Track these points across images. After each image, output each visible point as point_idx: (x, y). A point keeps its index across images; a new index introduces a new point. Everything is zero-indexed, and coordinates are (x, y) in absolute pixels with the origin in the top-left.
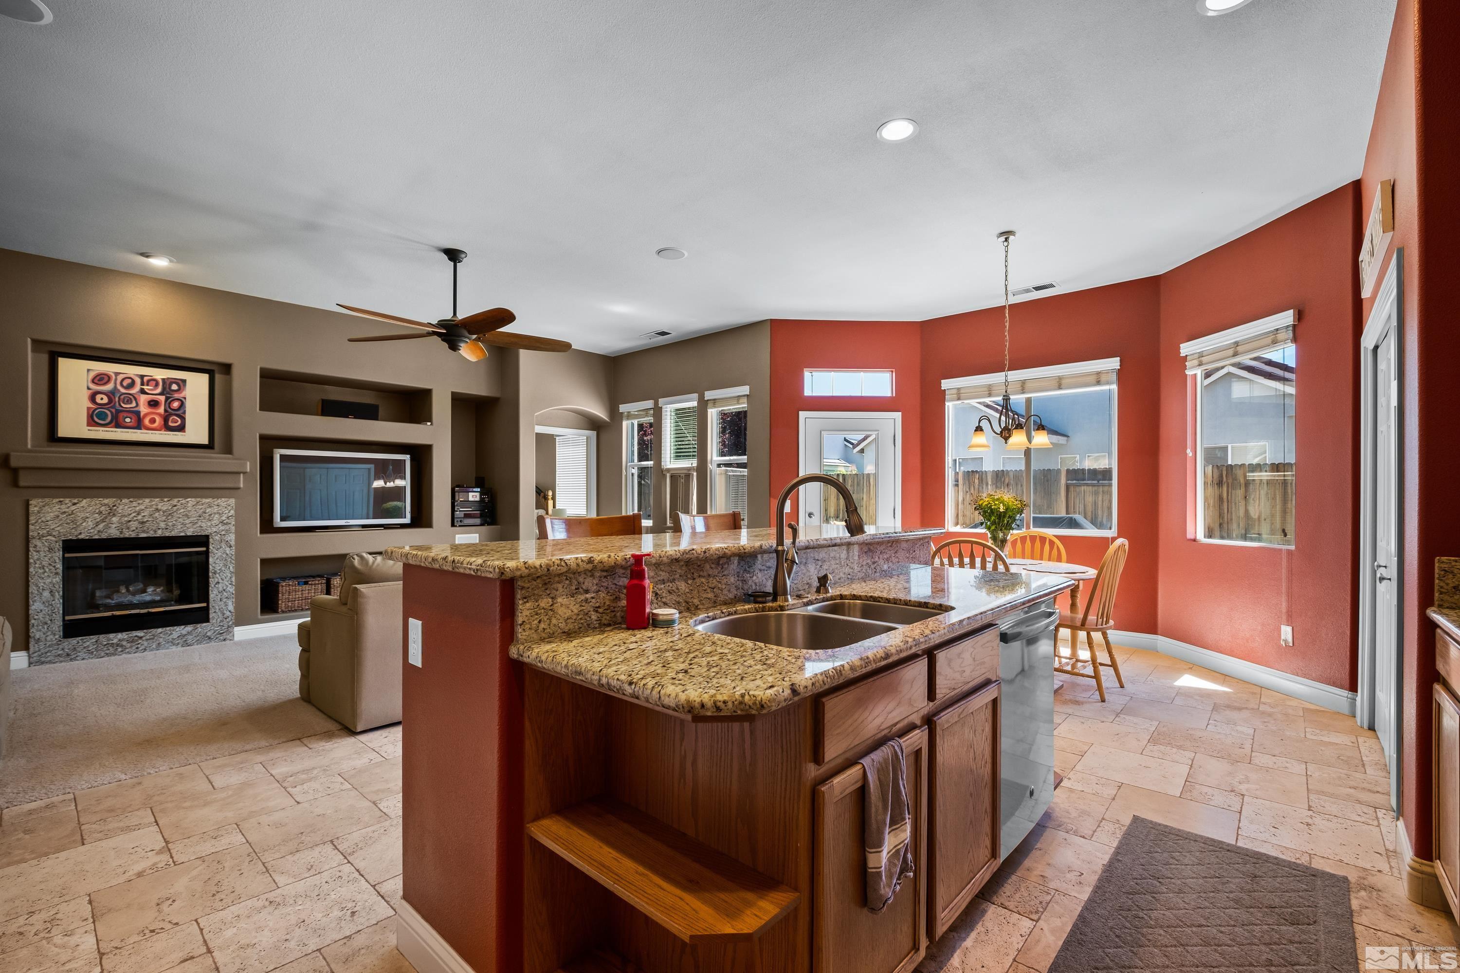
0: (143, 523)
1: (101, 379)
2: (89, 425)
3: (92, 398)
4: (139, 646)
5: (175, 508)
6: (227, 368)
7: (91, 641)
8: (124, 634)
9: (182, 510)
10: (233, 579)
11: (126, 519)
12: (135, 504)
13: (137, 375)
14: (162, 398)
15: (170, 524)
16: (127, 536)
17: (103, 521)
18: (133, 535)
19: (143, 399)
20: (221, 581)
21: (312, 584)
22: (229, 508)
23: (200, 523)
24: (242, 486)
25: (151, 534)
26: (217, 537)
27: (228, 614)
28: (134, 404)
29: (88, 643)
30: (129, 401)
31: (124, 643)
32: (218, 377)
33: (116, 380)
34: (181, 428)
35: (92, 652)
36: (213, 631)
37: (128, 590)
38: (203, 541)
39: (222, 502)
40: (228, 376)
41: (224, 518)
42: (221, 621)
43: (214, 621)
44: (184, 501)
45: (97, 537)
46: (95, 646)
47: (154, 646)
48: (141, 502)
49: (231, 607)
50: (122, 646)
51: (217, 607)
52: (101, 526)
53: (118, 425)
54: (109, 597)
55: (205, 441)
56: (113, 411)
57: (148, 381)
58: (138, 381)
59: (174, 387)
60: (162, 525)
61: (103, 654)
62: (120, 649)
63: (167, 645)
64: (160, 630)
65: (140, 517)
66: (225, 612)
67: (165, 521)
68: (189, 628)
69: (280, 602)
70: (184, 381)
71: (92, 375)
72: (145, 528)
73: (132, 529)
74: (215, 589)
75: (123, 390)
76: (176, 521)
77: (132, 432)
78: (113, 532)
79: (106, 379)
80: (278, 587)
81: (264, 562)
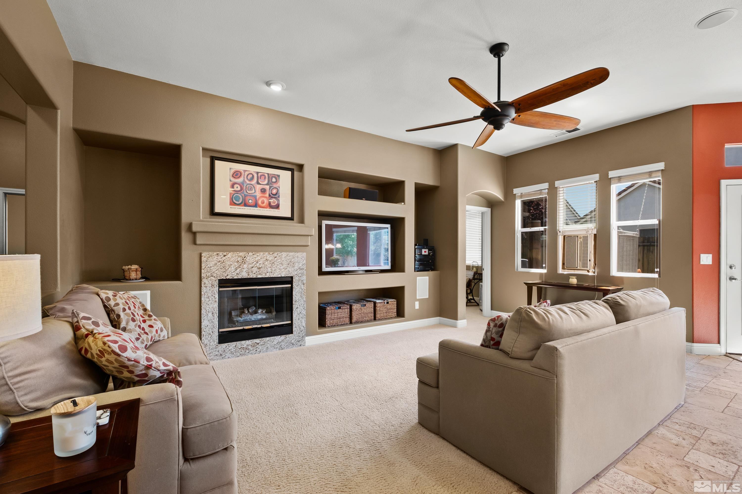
0: (259, 268)
1: (236, 174)
2: (231, 204)
3: (232, 186)
4: (257, 349)
5: (276, 259)
6: (301, 167)
7: (233, 346)
8: (250, 341)
9: (279, 260)
10: (305, 305)
11: (251, 266)
12: (255, 256)
13: (255, 172)
14: (267, 187)
15: (273, 269)
16: (251, 277)
17: (239, 267)
18: (255, 277)
19: (258, 187)
20: (299, 307)
21: (342, 309)
22: (303, 259)
23: (288, 269)
24: (310, 244)
25: (263, 276)
26: (297, 278)
27: (302, 328)
28: (253, 191)
29: (231, 347)
30: (251, 189)
31: (250, 347)
32: (296, 173)
33: (244, 175)
34: (277, 207)
35: (233, 353)
36: (294, 340)
37: (249, 312)
38: (289, 280)
39: (299, 254)
40: (301, 173)
41: (300, 265)
42: (299, 333)
43: (295, 333)
44: (280, 254)
45: (236, 278)
46: (235, 349)
47: (265, 349)
48: (258, 254)
49: (304, 324)
50: (248, 349)
51: (297, 324)
52: (238, 270)
53: (246, 205)
54: (240, 316)
55: (289, 215)
56: (243, 195)
57: (261, 176)
58: (255, 176)
59: (274, 180)
60: (269, 270)
61: (239, 355)
62: (247, 351)
63: (271, 349)
64: (268, 339)
65: (258, 265)
66: (301, 327)
67: (271, 267)
68: (283, 337)
69: (327, 320)
70: (279, 176)
71: (232, 171)
72: (261, 272)
73: (254, 272)
74: (296, 312)
75: (248, 182)
76: (276, 267)
77: (252, 209)
78: (244, 275)
79: (239, 175)
80: (326, 310)
81: (319, 293)
